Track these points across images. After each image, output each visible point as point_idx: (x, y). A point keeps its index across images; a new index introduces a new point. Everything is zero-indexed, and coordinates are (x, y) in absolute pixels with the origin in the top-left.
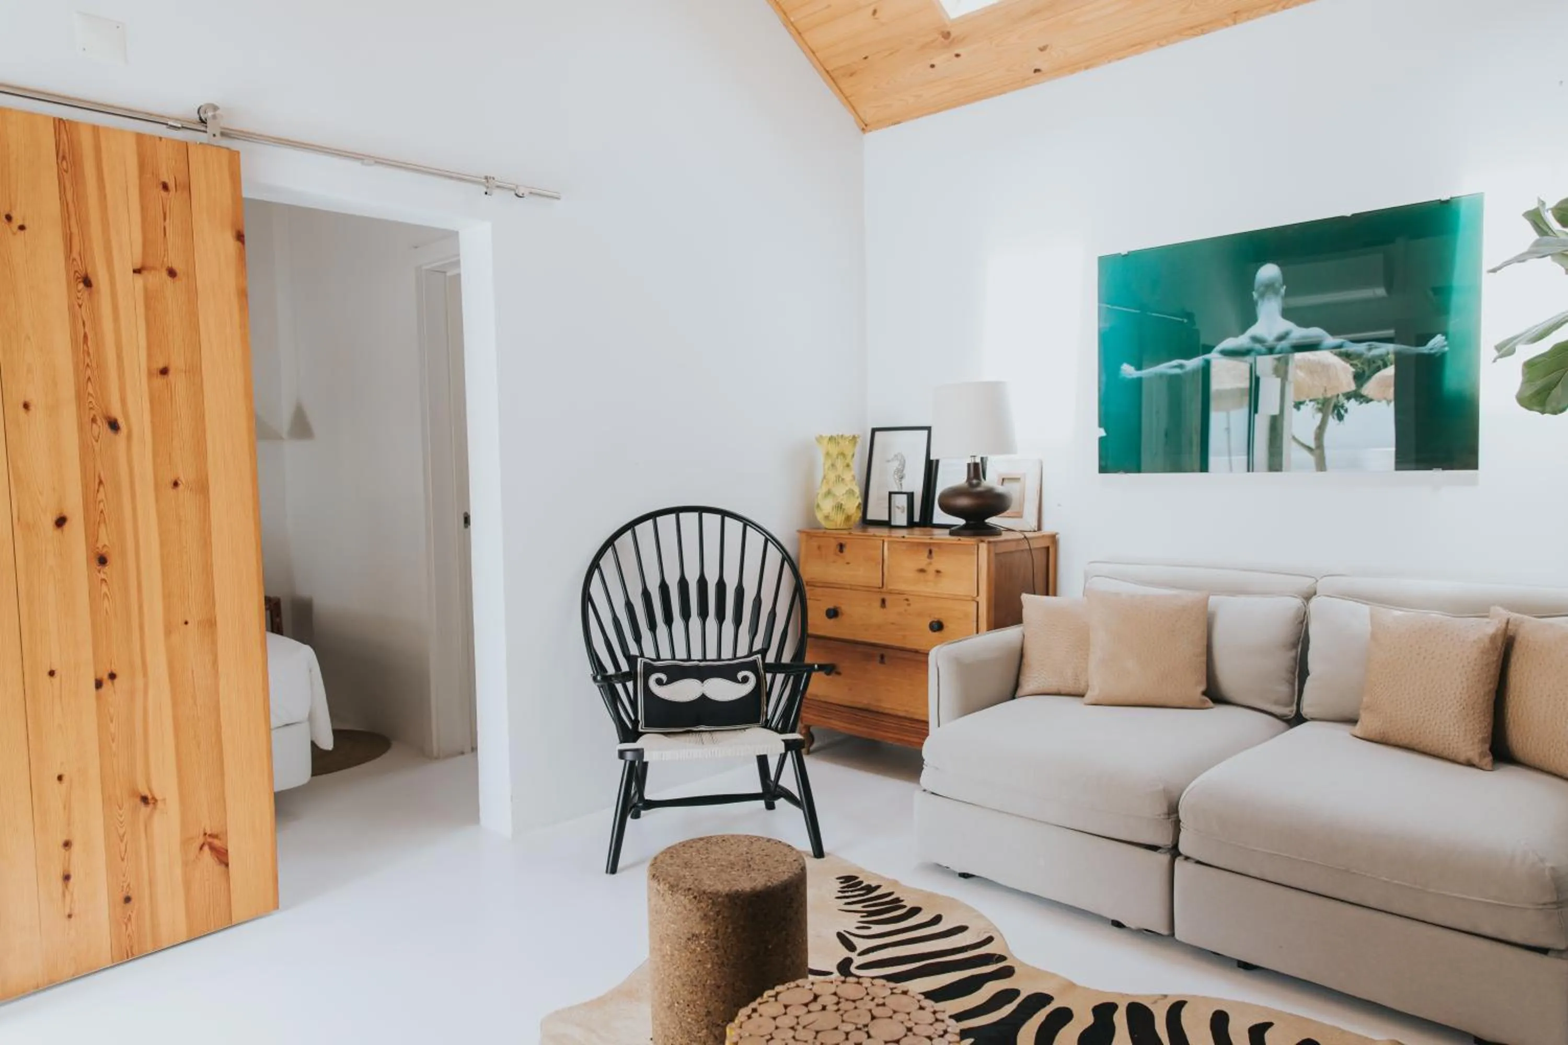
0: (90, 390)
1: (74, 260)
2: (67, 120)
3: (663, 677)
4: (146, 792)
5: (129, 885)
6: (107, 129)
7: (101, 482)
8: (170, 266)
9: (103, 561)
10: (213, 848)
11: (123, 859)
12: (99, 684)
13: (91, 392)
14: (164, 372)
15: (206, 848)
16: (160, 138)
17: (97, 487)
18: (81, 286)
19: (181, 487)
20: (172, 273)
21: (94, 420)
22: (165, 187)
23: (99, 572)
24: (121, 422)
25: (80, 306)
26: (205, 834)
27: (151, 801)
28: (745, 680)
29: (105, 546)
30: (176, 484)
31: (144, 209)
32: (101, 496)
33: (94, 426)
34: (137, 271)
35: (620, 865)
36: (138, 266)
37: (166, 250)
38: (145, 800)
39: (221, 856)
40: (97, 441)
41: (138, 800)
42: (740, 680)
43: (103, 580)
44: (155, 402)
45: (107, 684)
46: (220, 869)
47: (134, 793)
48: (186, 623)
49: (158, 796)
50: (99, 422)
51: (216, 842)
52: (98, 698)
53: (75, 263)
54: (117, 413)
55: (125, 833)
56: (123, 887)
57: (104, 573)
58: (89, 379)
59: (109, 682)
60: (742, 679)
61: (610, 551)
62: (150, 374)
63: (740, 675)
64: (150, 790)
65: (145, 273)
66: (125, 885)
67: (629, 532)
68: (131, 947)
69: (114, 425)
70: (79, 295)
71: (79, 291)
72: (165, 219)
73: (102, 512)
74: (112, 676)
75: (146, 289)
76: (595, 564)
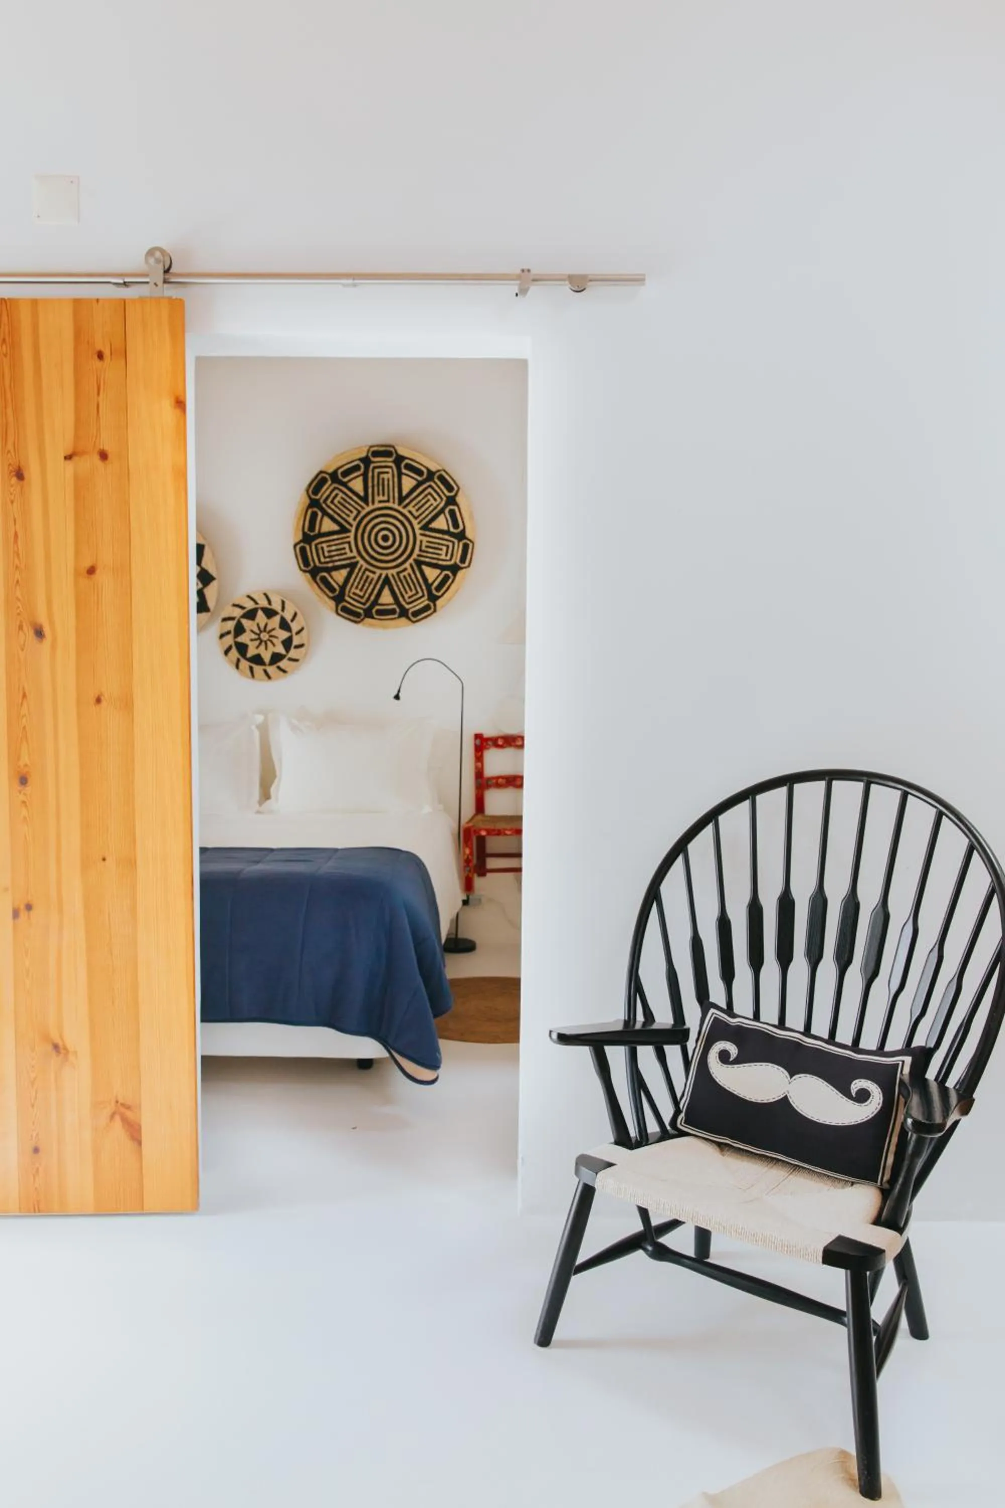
0: (18, 594)
1: (9, 452)
2: (9, 299)
3: (733, 1050)
4: (58, 1041)
5: (37, 1135)
6: (46, 301)
7: (24, 696)
8: (102, 447)
9: (23, 781)
10: (125, 1121)
11: (33, 1106)
12: (16, 914)
13: (20, 597)
14: (91, 571)
15: (117, 1118)
16: (98, 300)
17: (20, 701)
18: (14, 480)
19: (104, 703)
20: (104, 456)
21: (21, 627)
22: (100, 356)
23: (20, 792)
24: (47, 630)
25: (12, 502)
26: (117, 1102)
27: (62, 1051)
28: (863, 1096)
29: (26, 765)
30: (98, 700)
31: (77, 383)
32: (24, 711)
33: (21, 633)
34: (68, 458)
35: (557, 1335)
36: (69, 453)
37: (98, 429)
38: (56, 1047)
39: (134, 1132)
40: (22, 650)
41: (50, 1048)
42: (854, 1095)
43: (24, 802)
44: (81, 604)
45: (23, 914)
46: (129, 1145)
47: (46, 1038)
48: (104, 859)
49: (70, 1045)
50: (25, 628)
51: (128, 1114)
52: (15, 928)
53: (9, 455)
54: (43, 619)
55: (35, 1079)
56: (32, 1136)
57: (25, 794)
58: (18, 582)
59: (26, 913)
60: (857, 1094)
61: (709, 829)
62: (77, 573)
63: (858, 1084)
64: (61, 1037)
65: (75, 459)
66: (34, 1135)
67: (746, 804)
68: (38, 1202)
69: (39, 633)
70: (12, 490)
71: (12, 486)
72: (98, 394)
73: (24, 728)
74: (29, 907)
75: (76, 478)
76: (680, 848)
